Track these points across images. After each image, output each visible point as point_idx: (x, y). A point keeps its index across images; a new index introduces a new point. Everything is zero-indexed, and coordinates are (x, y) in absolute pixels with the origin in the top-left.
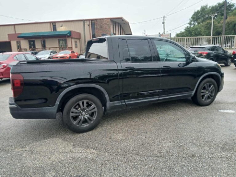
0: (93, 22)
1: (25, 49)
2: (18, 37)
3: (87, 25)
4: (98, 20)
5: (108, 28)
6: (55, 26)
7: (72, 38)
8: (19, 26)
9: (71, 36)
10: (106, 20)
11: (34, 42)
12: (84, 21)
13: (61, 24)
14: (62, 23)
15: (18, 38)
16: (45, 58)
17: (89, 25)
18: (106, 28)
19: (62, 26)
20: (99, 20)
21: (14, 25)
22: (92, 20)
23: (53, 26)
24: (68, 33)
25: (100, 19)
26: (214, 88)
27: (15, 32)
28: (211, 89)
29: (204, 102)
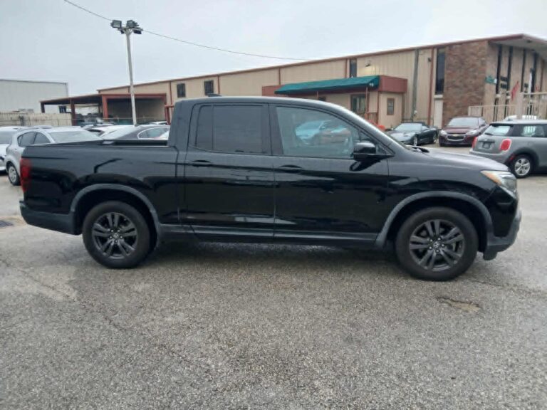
0: (441, 51)
2: (277, 93)
3: (426, 60)
4: (454, 47)
5: (478, 64)
6: (355, 65)
7: (381, 92)
8: (289, 70)
9: (380, 89)
10: (475, 44)
12: (417, 51)
13: (366, 61)
14: (371, 59)
17: (430, 60)
18: (473, 65)
19: (369, 65)
20: (458, 46)
21: (279, 68)
22: (439, 47)
23: (351, 66)
24: (371, 82)
25: (461, 43)
26: (461, 237)
27: (280, 83)
28: (450, 238)
29: (422, 268)
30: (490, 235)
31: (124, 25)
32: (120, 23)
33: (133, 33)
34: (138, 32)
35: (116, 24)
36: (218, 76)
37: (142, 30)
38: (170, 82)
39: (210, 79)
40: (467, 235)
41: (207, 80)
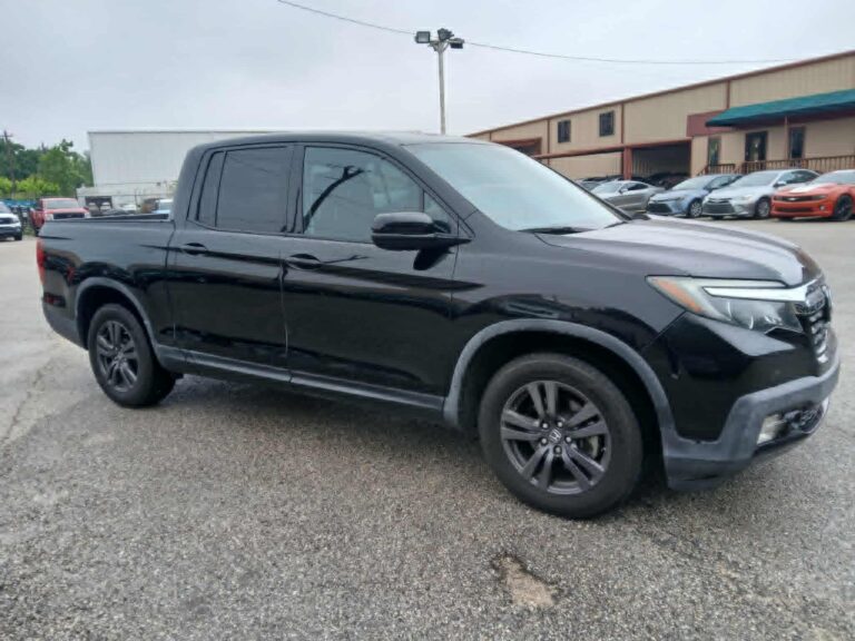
1: (730, 165)
2: (709, 124)
8: (744, 83)
11: (763, 138)
15: (706, 129)
16: (743, 198)
21: (728, 81)
26: (601, 427)
27: (728, 106)
28: (583, 424)
29: (527, 482)
30: (668, 432)
31: (434, 37)
32: (428, 34)
33: (449, 48)
34: (457, 45)
35: (422, 37)
36: (622, 103)
37: (463, 41)
38: (548, 119)
39: (609, 110)
40: (613, 425)
41: (604, 111)
